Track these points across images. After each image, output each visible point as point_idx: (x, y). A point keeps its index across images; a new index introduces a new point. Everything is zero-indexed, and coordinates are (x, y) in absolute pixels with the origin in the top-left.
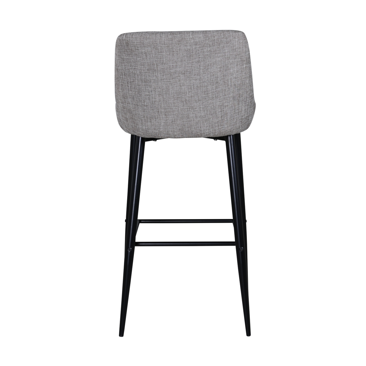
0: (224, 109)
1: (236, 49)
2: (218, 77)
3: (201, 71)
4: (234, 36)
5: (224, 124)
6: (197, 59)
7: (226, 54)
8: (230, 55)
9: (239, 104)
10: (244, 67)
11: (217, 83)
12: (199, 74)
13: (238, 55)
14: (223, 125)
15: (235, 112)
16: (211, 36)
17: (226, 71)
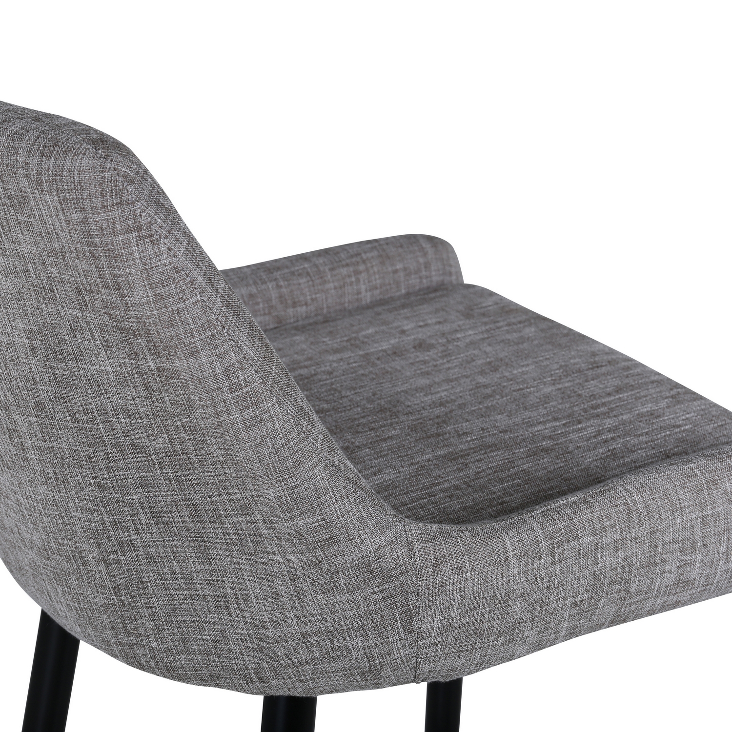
15: (193, 593)
17: (60, 361)
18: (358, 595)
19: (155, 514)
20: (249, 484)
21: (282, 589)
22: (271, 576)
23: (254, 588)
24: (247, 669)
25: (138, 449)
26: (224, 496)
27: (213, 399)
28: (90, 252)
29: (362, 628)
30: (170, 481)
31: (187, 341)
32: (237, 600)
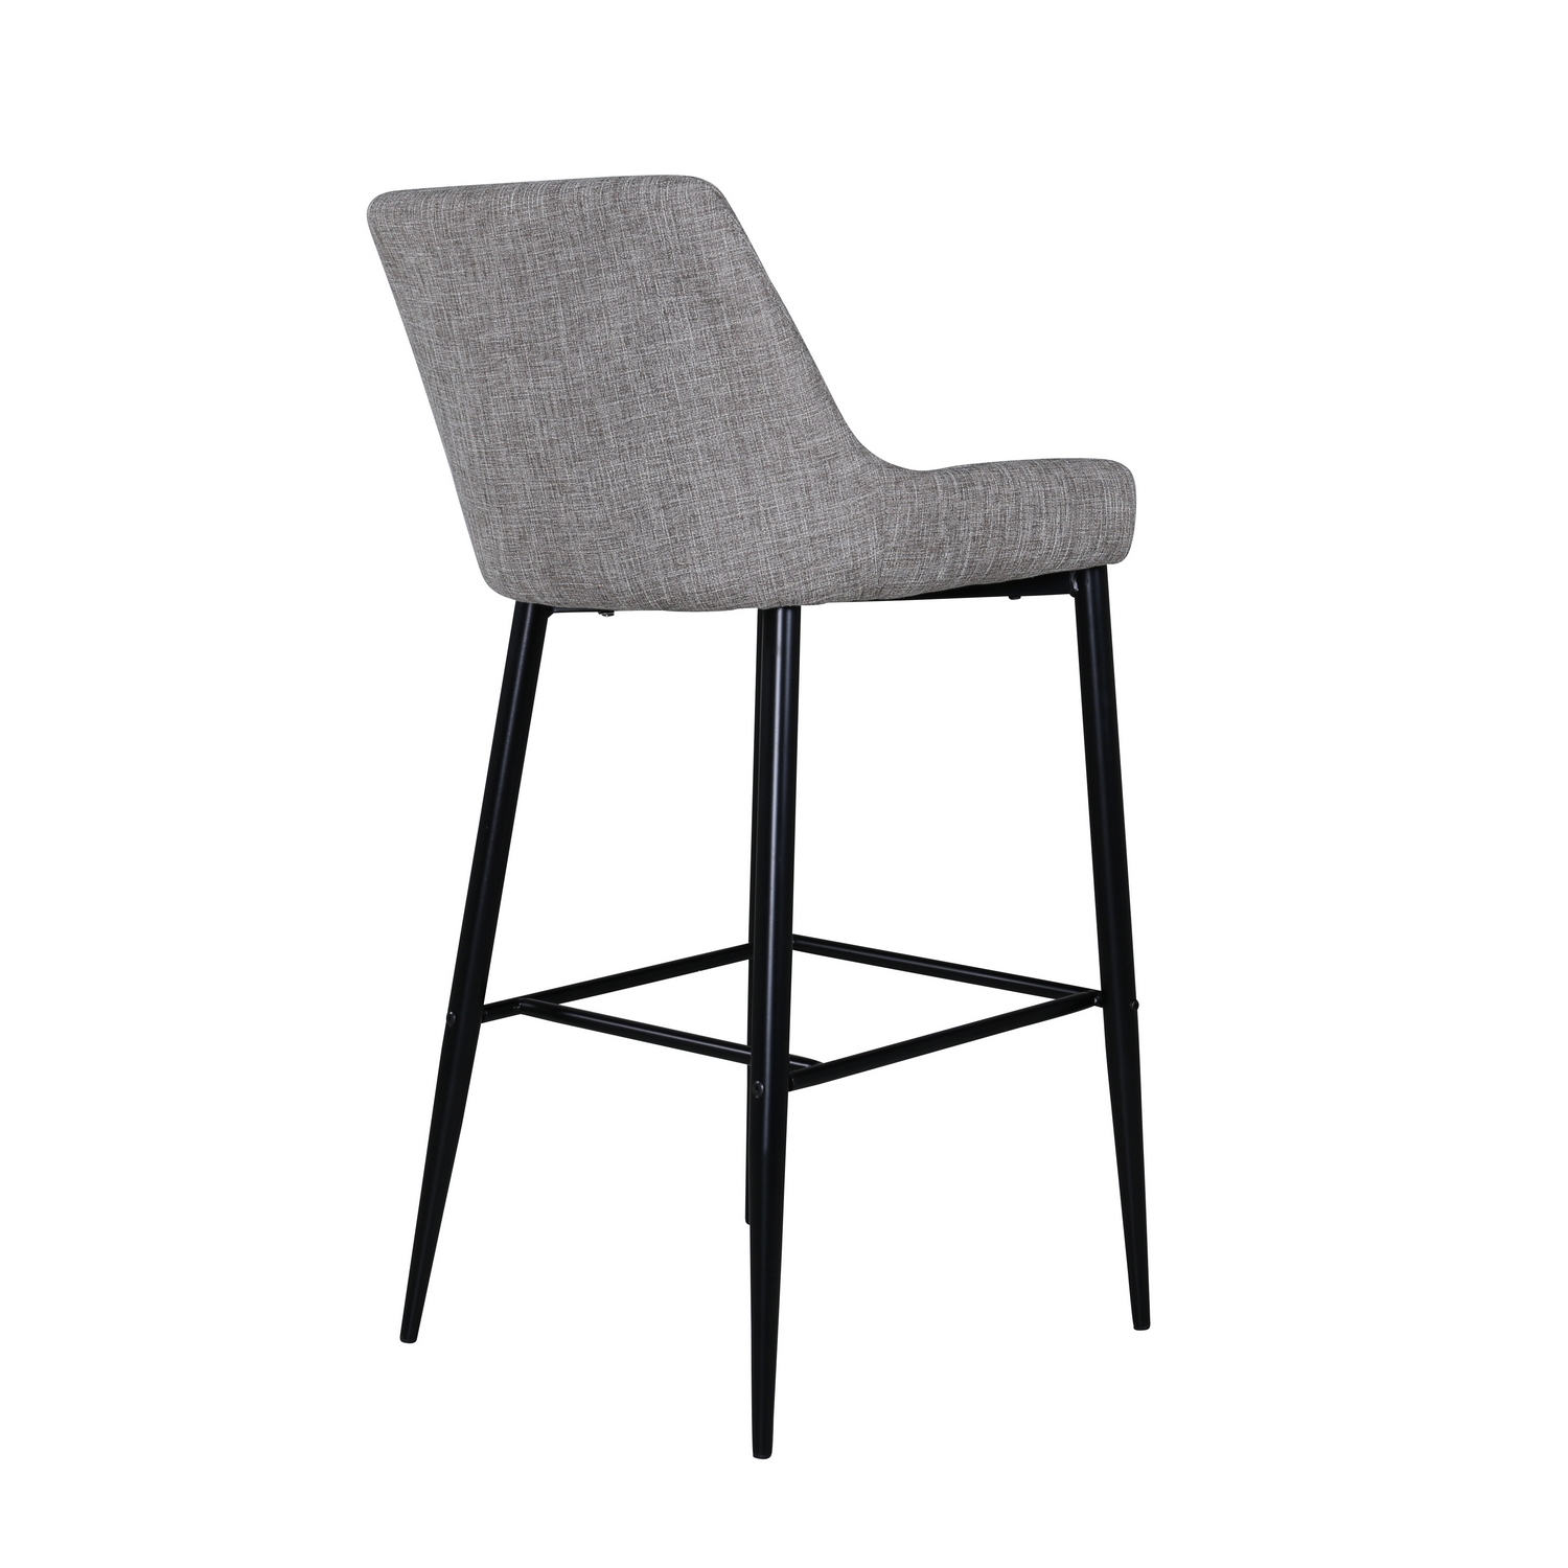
0: (675, 501)
1: (669, 252)
2: (624, 369)
3: (563, 341)
4: (653, 200)
5: (690, 562)
6: (542, 296)
7: (637, 274)
8: (652, 278)
9: (746, 482)
10: (728, 327)
11: (625, 389)
12: (557, 354)
13: (684, 277)
14: (687, 565)
15: (733, 515)
16: (572, 202)
17: (650, 343)
18: (850, 502)
19: (711, 454)
20: (785, 411)
21: (799, 500)
22: (793, 491)
23: (780, 503)
24: (769, 575)
25: (704, 401)
26: (766, 426)
27: (767, 345)
28: (693, 245)
29: (851, 530)
30: (726, 422)
31: (753, 303)
32: (766, 515)
